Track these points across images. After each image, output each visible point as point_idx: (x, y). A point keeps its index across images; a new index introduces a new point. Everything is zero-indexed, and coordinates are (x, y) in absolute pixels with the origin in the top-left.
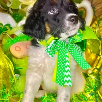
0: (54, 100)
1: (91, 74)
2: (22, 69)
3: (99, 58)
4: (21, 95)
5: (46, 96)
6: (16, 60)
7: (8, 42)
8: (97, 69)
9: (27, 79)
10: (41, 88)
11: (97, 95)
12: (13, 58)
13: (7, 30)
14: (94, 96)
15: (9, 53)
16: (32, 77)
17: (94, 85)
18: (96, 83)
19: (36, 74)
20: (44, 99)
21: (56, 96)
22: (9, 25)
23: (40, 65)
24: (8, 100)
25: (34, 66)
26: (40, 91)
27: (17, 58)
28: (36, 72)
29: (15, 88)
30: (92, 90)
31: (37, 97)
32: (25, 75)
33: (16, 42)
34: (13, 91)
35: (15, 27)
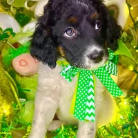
0: (74, 134)
2: (29, 91)
4: (29, 127)
5: (63, 128)
6: (20, 78)
7: (10, 53)
9: (36, 105)
10: (56, 118)
12: (17, 76)
13: (9, 36)
15: (11, 69)
19: (49, 99)
20: (61, 132)
21: (77, 129)
22: (10, 30)
24: (10, 134)
26: (55, 121)
27: (22, 76)
28: (49, 96)
29: (20, 117)
31: (50, 130)
32: (33, 99)
33: (20, 54)
34: (17, 121)
35: (20, 33)
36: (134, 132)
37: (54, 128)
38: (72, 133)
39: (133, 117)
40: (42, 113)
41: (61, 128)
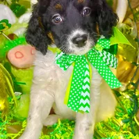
0: (71, 130)
1: (124, 92)
2: (25, 84)
3: (135, 68)
4: (24, 122)
6: (16, 71)
7: (5, 45)
8: (133, 84)
10: (52, 112)
11: (133, 123)
12: (12, 69)
13: (4, 28)
14: (129, 124)
15: (7, 61)
16: (39, 96)
17: (128, 107)
18: (131, 104)
19: (45, 92)
20: (57, 128)
21: (74, 124)
22: (6, 21)
23: (51, 78)
24: (5, 129)
25: (41, 80)
27: (17, 68)
28: (45, 89)
29: (15, 111)
30: (126, 116)
32: (29, 93)
33: (16, 45)
34: (12, 115)
35: (15, 24)
36: (134, 128)
37: (50, 123)
38: (69, 128)
39: (132, 112)
40: (37, 107)
41: (57, 123)
